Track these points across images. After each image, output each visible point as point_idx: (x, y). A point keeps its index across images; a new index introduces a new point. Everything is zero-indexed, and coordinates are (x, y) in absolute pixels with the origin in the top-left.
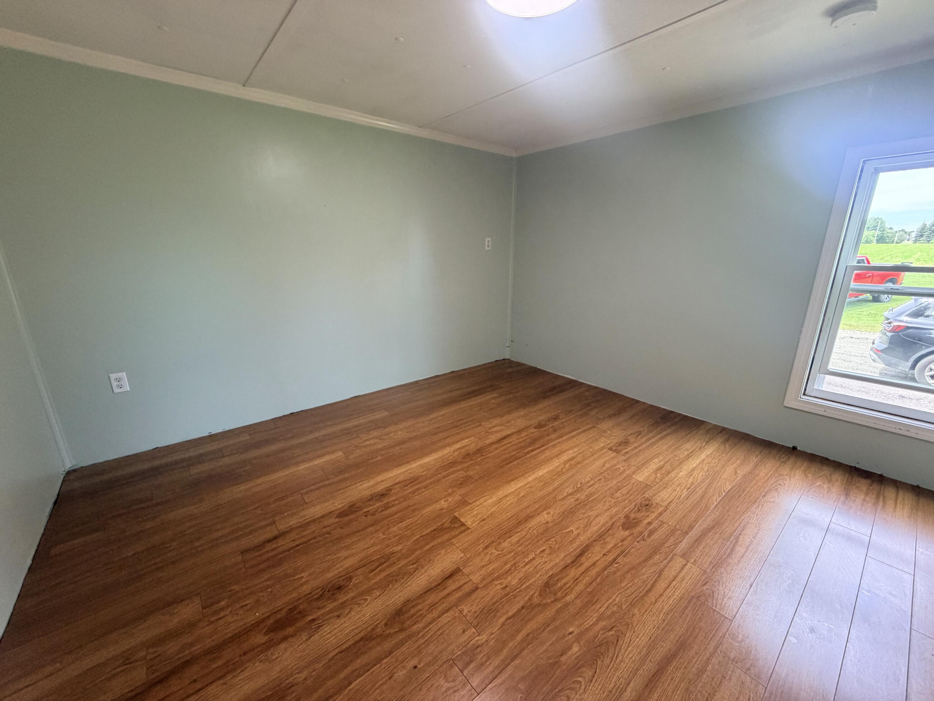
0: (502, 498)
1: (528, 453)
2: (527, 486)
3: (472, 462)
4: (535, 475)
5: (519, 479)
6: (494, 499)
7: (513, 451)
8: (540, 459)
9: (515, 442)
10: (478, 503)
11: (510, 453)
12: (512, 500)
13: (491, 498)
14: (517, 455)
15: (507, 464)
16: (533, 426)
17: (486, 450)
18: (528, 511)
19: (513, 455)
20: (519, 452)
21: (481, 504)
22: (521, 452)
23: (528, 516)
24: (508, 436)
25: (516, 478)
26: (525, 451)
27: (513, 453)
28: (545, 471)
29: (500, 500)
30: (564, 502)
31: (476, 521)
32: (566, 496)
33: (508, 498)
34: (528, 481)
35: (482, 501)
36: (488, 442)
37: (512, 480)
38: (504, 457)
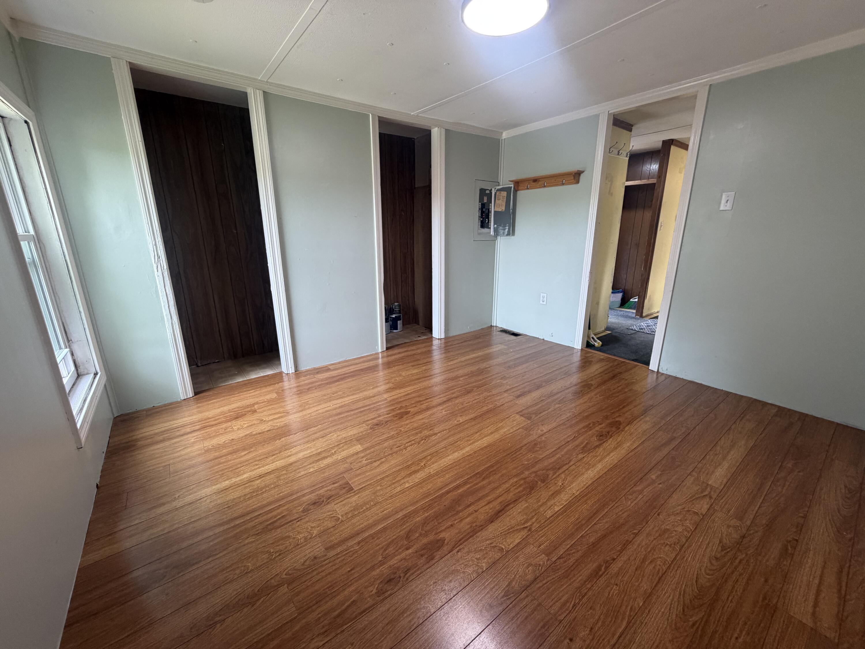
0: (495, 432)
1: (465, 483)
2: (472, 441)
3: (534, 470)
4: (462, 452)
5: (479, 449)
6: (502, 431)
7: (483, 487)
8: (452, 474)
9: (482, 503)
10: (515, 429)
11: (490, 483)
12: (486, 430)
13: (505, 433)
14: (478, 480)
15: (492, 466)
16: (446, 548)
17: (521, 489)
18: (473, 423)
19: (484, 479)
20: (477, 484)
21: (512, 428)
22: (474, 485)
23: (475, 420)
24: (491, 520)
25: (482, 449)
26: (469, 486)
27: (484, 482)
28: (450, 457)
29: (497, 430)
30: (442, 428)
31: (513, 417)
32: (439, 433)
33: (490, 432)
34: (469, 447)
35: (511, 430)
36: (522, 505)
37: (486, 447)
38: (497, 477)
